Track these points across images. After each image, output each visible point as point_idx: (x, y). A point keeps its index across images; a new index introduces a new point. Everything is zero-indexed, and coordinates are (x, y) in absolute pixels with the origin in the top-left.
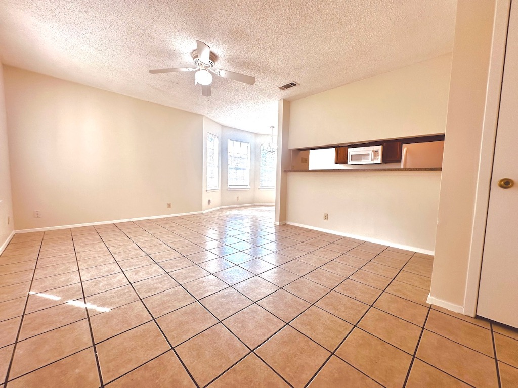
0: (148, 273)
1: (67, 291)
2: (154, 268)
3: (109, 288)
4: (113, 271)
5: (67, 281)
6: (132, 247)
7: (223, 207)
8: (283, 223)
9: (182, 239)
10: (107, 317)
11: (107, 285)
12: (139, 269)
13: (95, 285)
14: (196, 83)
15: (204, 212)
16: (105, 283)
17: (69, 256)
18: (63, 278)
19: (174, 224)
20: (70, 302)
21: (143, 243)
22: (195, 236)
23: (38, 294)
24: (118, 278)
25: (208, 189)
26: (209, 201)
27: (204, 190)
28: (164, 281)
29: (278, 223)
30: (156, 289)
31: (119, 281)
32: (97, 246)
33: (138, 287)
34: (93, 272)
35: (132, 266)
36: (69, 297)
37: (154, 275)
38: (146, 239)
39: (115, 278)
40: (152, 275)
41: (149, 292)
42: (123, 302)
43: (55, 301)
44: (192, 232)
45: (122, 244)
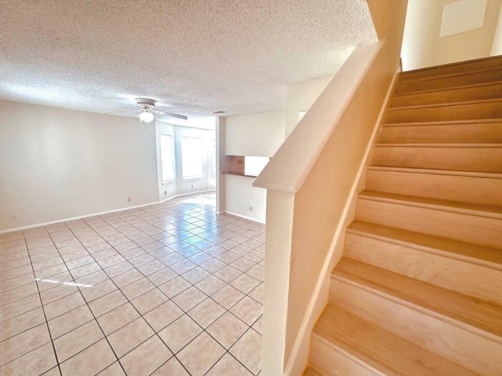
0: (114, 262)
1: (61, 277)
2: (118, 258)
3: (88, 273)
4: (89, 261)
5: (58, 270)
6: (100, 241)
7: (178, 195)
8: (223, 212)
9: (140, 231)
10: (91, 290)
11: (87, 271)
12: (107, 259)
13: (79, 272)
14: (141, 121)
15: (161, 202)
16: (86, 270)
17: (53, 252)
18: (54, 269)
19: (134, 217)
20: (66, 283)
21: (109, 237)
22: (150, 229)
23: (42, 280)
24: (93, 266)
25: (163, 183)
26: (166, 192)
27: (160, 184)
28: (125, 266)
29: (218, 213)
30: (120, 272)
31: (94, 268)
32: (72, 241)
33: (108, 271)
34: (75, 263)
35: (102, 256)
36: (64, 281)
37: (118, 262)
38: (111, 234)
39: (92, 266)
40: (117, 262)
41: (115, 274)
42: (100, 281)
43: (56, 284)
44: (148, 224)
45: (92, 239)
